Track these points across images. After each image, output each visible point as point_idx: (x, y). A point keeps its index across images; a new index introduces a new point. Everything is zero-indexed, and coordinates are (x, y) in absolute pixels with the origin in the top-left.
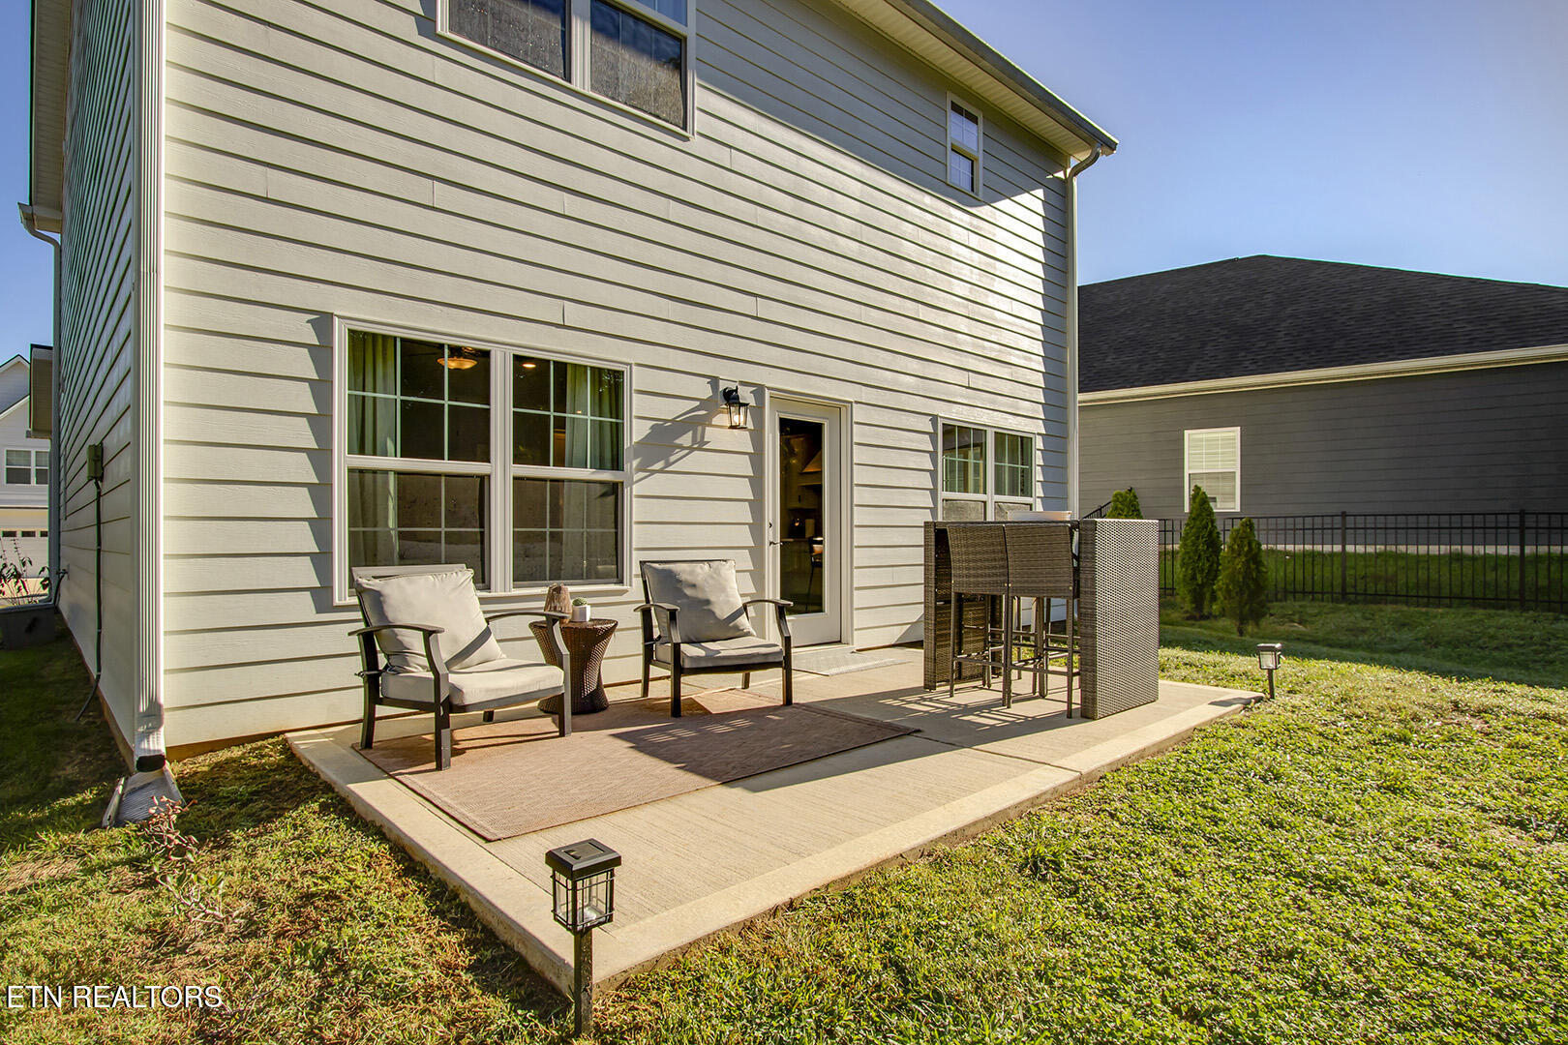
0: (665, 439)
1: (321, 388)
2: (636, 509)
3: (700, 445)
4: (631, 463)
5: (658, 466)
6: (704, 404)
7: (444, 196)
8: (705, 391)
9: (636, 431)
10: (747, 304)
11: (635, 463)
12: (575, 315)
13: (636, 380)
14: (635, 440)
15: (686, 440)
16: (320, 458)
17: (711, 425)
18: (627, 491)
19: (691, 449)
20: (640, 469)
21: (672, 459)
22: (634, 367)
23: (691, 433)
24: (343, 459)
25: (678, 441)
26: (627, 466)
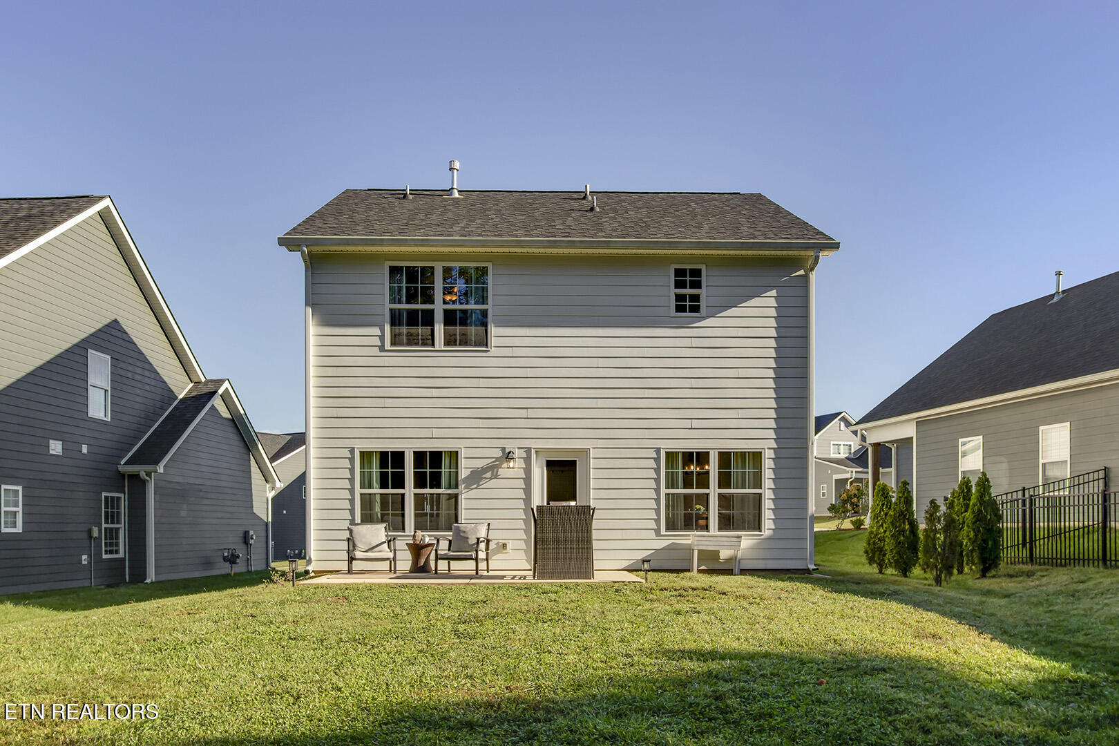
0: (477, 477)
1: (352, 470)
2: (463, 503)
3: (496, 476)
4: (462, 486)
5: (475, 486)
6: (497, 459)
7: (389, 402)
8: (499, 454)
9: (464, 474)
10: (523, 413)
11: (463, 486)
12: (436, 433)
13: (463, 454)
14: (463, 477)
15: (488, 475)
16: (352, 491)
17: (501, 468)
18: (460, 497)
19: (491, 479)
20: (465, 488)
21: (481, 483)
22: (463, 449)
23: (490, 472)
24: (358, 491)
25: (484, 476)
26: (460, 487)
